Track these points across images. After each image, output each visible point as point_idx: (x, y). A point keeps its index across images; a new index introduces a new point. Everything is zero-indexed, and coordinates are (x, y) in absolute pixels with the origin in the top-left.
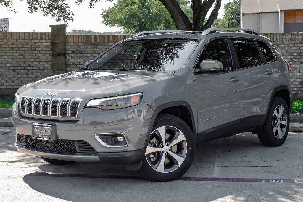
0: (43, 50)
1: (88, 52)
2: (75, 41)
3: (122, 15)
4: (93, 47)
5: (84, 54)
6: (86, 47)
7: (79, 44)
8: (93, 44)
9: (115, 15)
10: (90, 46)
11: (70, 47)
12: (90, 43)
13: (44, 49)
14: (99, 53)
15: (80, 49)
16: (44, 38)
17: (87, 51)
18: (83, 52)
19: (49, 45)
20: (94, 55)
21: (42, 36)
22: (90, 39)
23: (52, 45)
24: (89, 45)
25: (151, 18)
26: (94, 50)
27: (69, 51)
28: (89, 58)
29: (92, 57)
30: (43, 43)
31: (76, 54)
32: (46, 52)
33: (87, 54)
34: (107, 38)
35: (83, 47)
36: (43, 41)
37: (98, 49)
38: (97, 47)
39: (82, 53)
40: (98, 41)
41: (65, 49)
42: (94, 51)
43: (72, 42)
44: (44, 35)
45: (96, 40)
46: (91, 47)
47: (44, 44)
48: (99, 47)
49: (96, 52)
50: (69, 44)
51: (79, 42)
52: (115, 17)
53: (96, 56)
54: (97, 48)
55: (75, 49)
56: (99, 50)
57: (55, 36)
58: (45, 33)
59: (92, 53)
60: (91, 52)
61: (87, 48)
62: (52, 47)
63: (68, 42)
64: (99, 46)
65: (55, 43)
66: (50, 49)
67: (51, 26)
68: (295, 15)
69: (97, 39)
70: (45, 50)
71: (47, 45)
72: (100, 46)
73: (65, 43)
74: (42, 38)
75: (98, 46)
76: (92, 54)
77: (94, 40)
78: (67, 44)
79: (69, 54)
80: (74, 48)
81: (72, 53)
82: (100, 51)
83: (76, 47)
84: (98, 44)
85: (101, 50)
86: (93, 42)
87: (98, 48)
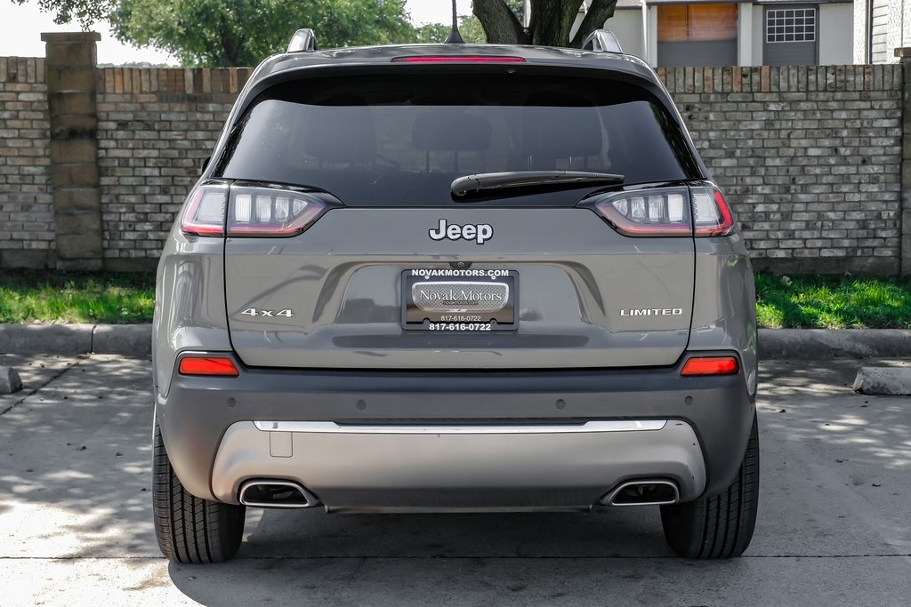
0: (16, 118)
1: (174, 125)
2: (128, 89)
3: (173, 11)
4: (190, 110)
5: (159, 131)
6: (166, 107)
7: (143, 98)
8: (191, 99)
9: (151, 11)
10: (179, 105)
11: (111, 107)
12: (180, 94)
13: (22, 115)
14: (210, 127)
15: (144, 114)
16: (21, 78)
17: (170, 122)
18: (156, 127)
19: (39, 101)
20: (196, 136)
21: (13, 71)
22: (180, 84)
23: (49, 101)
24: (178, 101)
25: (260, 21)
26: (194, 118)
27: (108, 120)
28: (176, 146)
29: (186, 143)
30: (18, 93)
31: (133, 131)
32: (27, 124)
33: (171, 130)
34: (236, 79)
35: (156, 107)
36: (18, 87)
37: (208, 117)
38: (203, 108)
39: (154, 130)
40: (207, 87)
41: (94, 116)
42: (194, 121)
43: (119, 90)
44: (21, 67)
45: (201, 86)
46: (184, 107)
47: (22, 97)
48: (211, 109)
49: (202, 125)
50: (110, 98)
51: (141, 92)
52: (151, 19)
53: (201, 138)
54: (204, 111)
55: (130, 117)
56: (212, 119)
57: (60, 72)
58: (24, 61)
59: (186, 127)
60: (182, 124)
61: (170, 111)
62: (50, 108)
63: (104, 93)
64: (211, 107)
65: (61, 94)
66: (41, 116)
67: (45, 37)
68: (688, 18)
69: (202, 81)
70: (25, 119)
71: (32, 102)
72: (215, 105)
73: (93, 95)
74: (13, 79)
75: (206, 105)
76: (186, 131)
77: (195, 85)
78: (99, 97)
79: (107, 131)
80: (125, 112)
81: (117, 129)
82: (214, 121)
83: (132, 107)
84: (208, 99)
85: (217, 119)
86: (190, 90)
87: (208, 112)
